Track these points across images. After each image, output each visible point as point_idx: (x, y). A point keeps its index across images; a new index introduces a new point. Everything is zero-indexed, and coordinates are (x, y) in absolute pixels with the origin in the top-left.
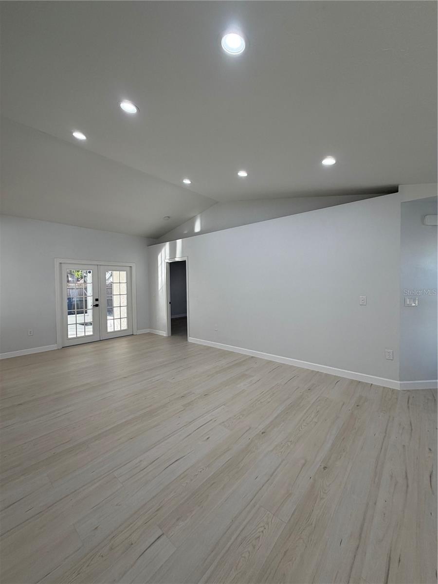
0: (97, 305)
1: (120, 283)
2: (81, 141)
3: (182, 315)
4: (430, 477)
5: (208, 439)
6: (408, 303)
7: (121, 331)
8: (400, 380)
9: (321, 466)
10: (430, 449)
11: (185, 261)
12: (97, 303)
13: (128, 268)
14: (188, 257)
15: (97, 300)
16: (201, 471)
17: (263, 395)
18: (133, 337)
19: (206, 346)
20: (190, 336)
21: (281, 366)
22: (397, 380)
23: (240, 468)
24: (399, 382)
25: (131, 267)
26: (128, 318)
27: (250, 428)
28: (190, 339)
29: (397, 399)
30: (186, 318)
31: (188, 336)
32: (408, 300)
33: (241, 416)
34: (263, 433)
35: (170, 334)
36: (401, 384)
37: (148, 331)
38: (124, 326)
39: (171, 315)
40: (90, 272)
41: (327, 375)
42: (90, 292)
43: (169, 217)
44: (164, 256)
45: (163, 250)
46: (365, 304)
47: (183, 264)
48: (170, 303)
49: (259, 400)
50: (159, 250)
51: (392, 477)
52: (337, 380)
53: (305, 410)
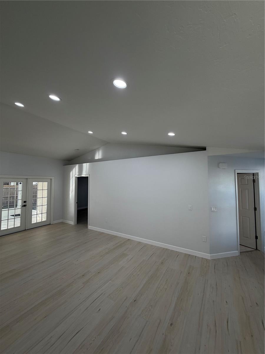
0: (25, 206)
1: (43, 190)
2: (20, 107)
3: (85, 208)
4: (227, 322)
5: (99, 310)
6: (213, 210)
7: (42, 222)
8: (210, 254)
9: (169, 323)
10: (227, 302)
11: (88, 177)
12: (25, 204)
13: (49, 180)
14: (89, 174)
15: (25, 202)
16: (94, 340)
17: (135, 269)
18: (50, 226)
19: (100, 232)
20: (89, 225)
21: (146, 245)
22: (209, 254)
23: (120, 333)
24: (210, 255)
25: (51, 179)
26: (47, 213)
27: (127, 298)
28: (90, 227)
29: (209, 266)
30: (87, 209)
31: (88, 225)
32: (213, 208)
33: (121, 288)
34: (134, 301)
35: (76, 223)
36: (211, 256)
37: (61, 221)
38: (44, 219)
39: (77, 208)
40: (21, 183)
41: (172, 251)
42: (20, 197)
43: (78, 150)
44: (74, 173)
45: (74, 170)
46: (191, 209)
47: (86, 179)
48: (77, 203)
49: (133, 274)
50: (72, 169)
51: (208, 326)
52: (178, 254)
53: (160, 280)
